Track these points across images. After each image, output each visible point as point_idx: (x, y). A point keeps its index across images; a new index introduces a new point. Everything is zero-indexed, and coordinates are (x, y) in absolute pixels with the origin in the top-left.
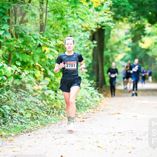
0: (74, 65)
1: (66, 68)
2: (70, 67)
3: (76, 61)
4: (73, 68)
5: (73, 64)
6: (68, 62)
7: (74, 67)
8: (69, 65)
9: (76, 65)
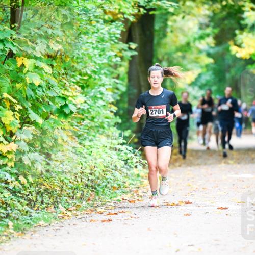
0: (161, 111)
1: (151, 115)
2: (155, 114)
3: (165, 104)
4: (161, 115)
5: (161, 109)
6: (153, 107)
7: (163, 113)
8: (154, 112)
9: (165, 110)
